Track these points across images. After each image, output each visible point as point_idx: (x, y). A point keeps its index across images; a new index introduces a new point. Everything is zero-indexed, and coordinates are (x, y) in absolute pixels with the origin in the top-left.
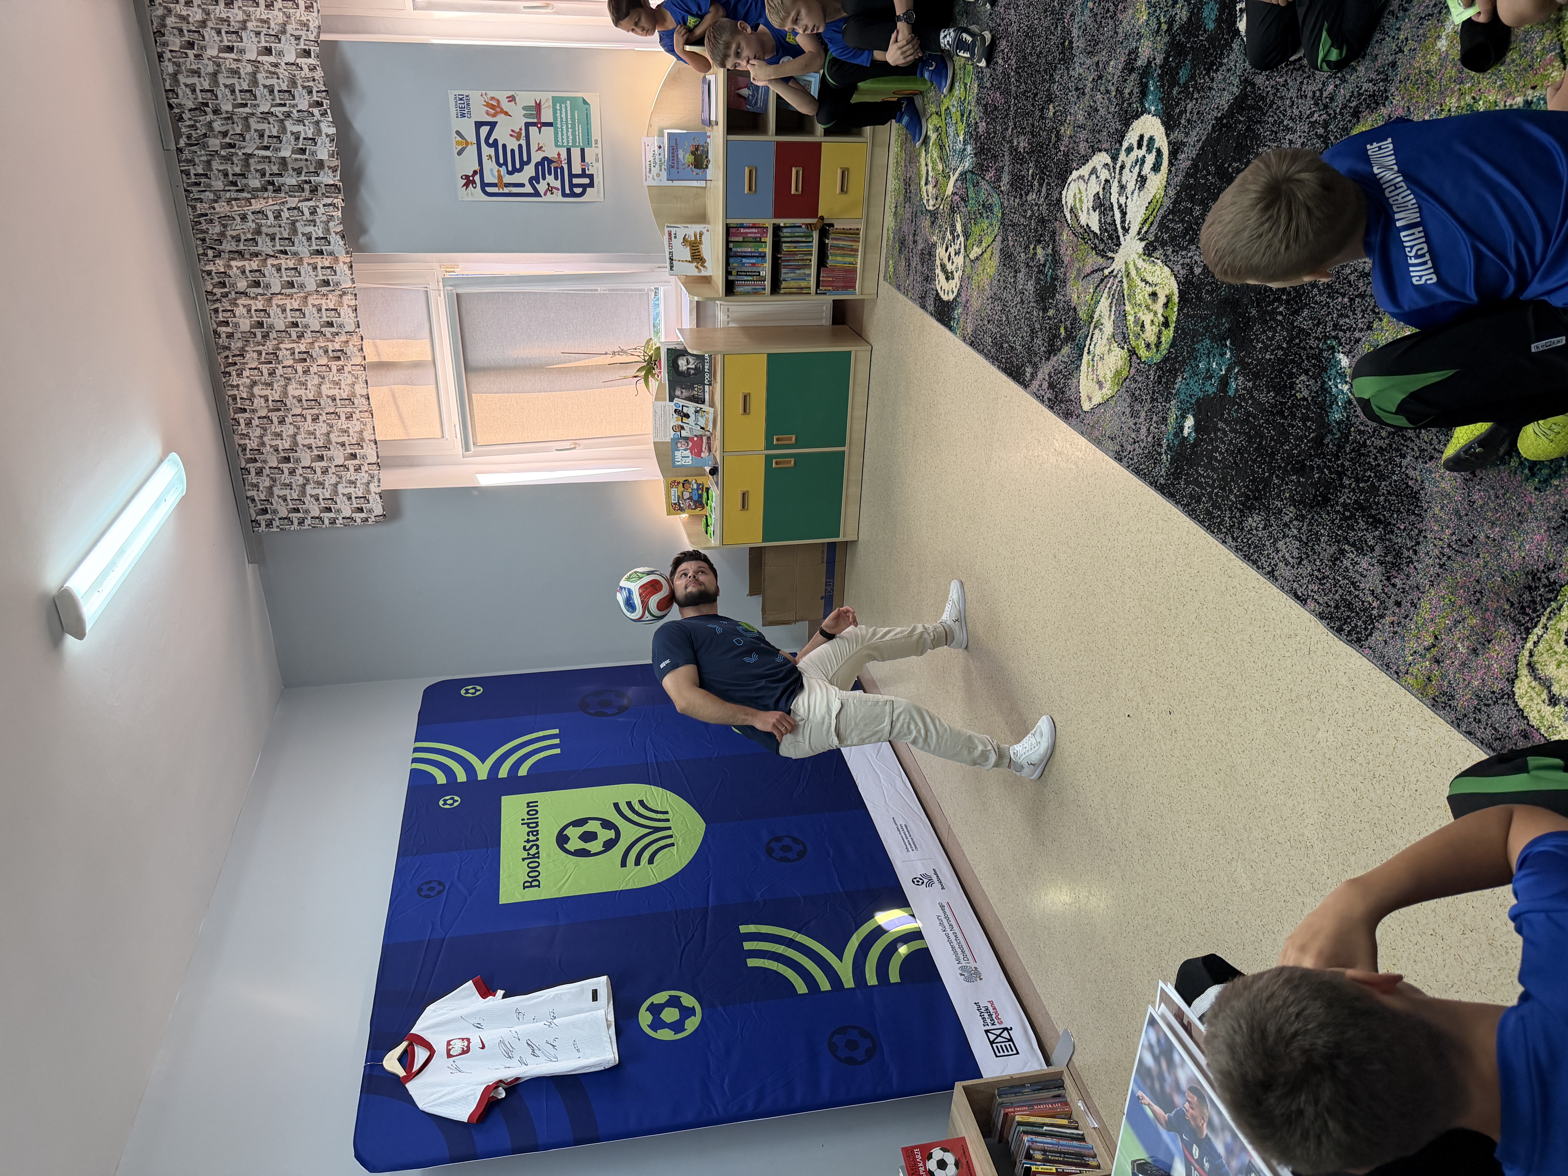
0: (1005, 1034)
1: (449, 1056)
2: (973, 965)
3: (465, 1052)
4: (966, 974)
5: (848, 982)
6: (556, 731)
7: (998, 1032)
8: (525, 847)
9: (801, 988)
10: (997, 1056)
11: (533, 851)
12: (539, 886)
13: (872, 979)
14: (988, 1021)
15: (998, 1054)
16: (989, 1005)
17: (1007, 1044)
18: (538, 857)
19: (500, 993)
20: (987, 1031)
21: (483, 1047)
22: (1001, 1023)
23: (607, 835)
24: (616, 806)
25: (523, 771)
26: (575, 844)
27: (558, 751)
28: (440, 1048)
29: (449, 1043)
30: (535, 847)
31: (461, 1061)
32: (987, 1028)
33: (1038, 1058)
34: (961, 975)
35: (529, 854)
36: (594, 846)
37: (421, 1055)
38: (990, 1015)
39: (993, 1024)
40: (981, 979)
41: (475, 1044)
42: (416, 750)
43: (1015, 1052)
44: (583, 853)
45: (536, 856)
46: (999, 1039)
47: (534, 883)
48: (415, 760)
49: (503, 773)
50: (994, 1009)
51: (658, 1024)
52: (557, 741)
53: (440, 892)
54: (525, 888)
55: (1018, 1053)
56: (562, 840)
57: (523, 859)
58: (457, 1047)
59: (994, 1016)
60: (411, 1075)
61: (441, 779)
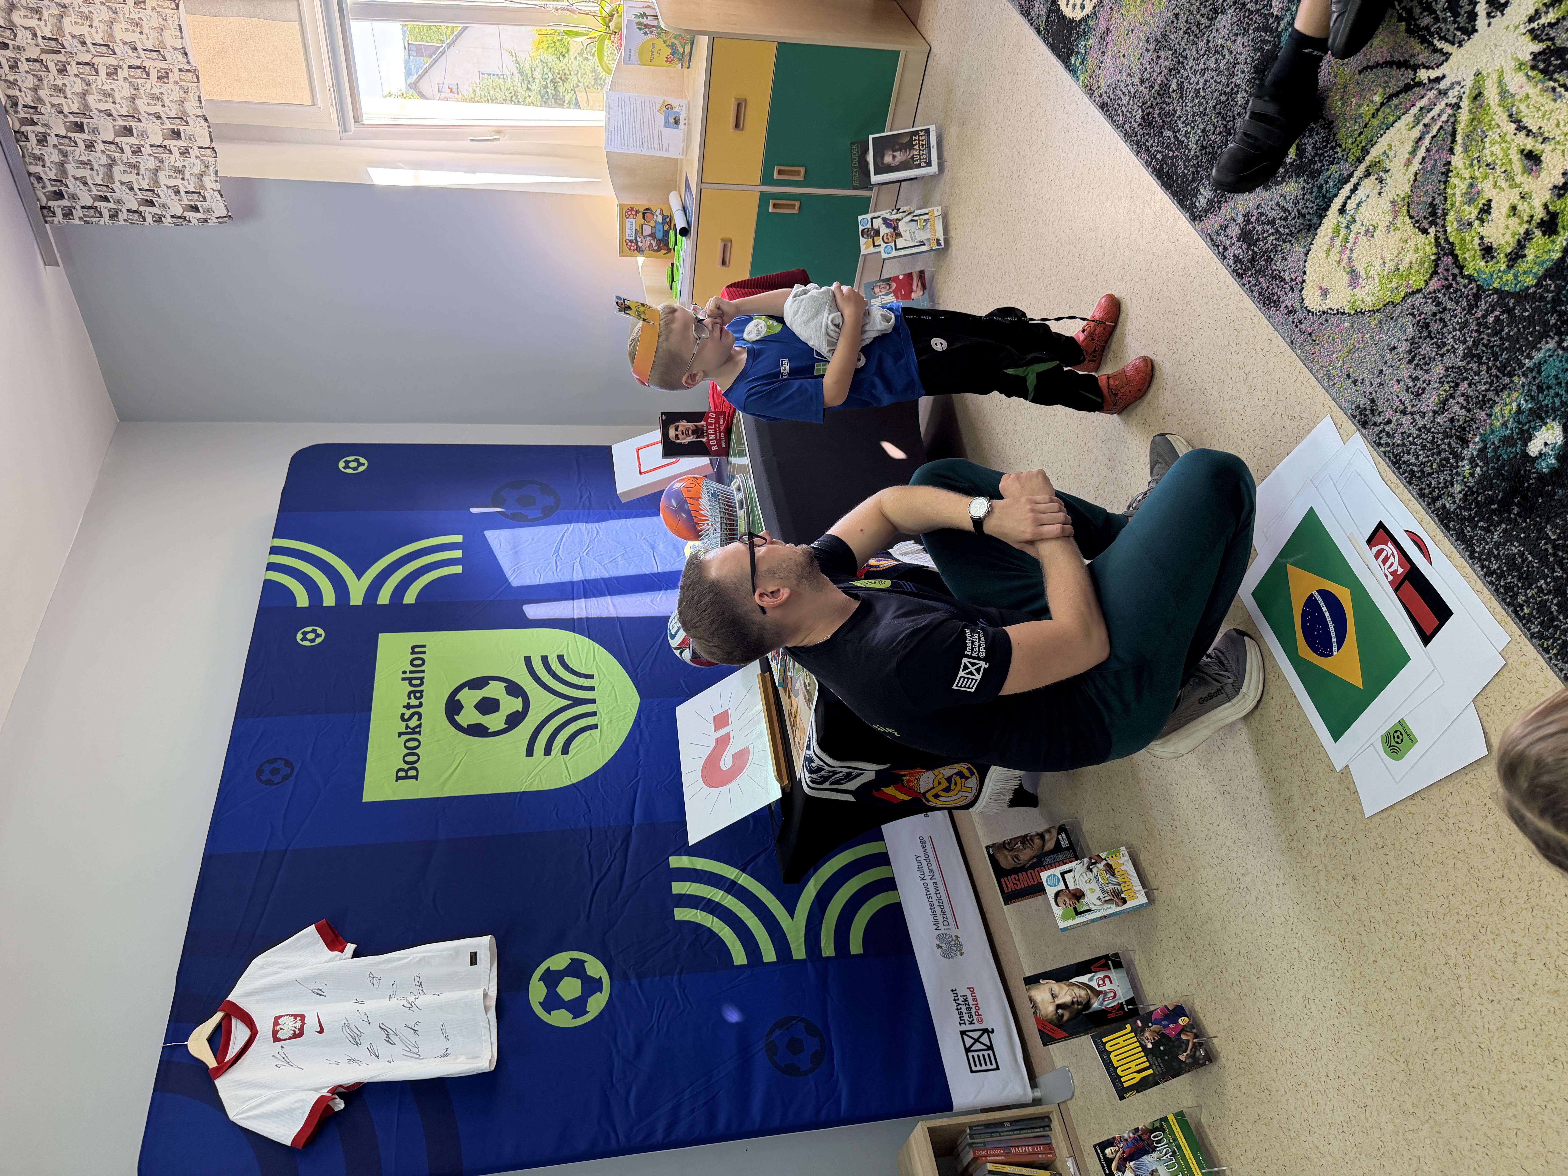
0: (985, 1039)
1: (276, 1039)
2: (953, 932)
3: (298, 1034)
4: (944, 945)
5: (799, 952)
6: (458, 538)
7: (976, 1035)
8: (403, 715)
9: (739, 957)
10: (972, 1071)
11: (413, 723)
12: (416, 777)
13: (828, 949)
14: (966, 1017)
15: (974, 1068)
16: (968, 993)
17: (986, 1053)
18: (419, 733)
19: (351, 948)
20: (963, 1033)
21: (321, 1031)
22: (981, 1021)
23: (510, 705)
24: (528, 660)
25: (410, 597)
26: (469, 716)
27: (458, 569)
28: (264, 1027)
29: (276, 1023)
30: (416, 717)
31: (291, 1047)
32: (964, 1028)
33: (1022, 1078)
34: (939, 947)
35: (407, 727)
36: (494, 722)
37: (239, 1033)
38: (969, 1009)
39: (971, 1023)
40: (962, 954)
41: (311, 1024)
42: (274, 550)
43: (994, 1066)
44: (477, 731)
45: (416, 730)
46: (978, 1046)
47: (412, 773)
48: (271, 567)
49: (384, 598)
50: (975, 999)
51: (552, 1002)
52: (458, 554)
53: (286, 778)
54: (398, 778)
55: (998, 1068)
56: (453, 707)
57: (400, 734)
58: (288, 1026)
59: (973, 1011)
60: (224, 1067)
61: (302, 599)
